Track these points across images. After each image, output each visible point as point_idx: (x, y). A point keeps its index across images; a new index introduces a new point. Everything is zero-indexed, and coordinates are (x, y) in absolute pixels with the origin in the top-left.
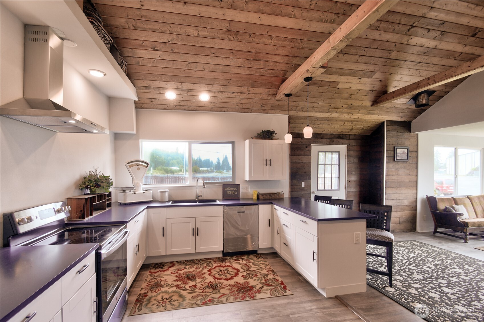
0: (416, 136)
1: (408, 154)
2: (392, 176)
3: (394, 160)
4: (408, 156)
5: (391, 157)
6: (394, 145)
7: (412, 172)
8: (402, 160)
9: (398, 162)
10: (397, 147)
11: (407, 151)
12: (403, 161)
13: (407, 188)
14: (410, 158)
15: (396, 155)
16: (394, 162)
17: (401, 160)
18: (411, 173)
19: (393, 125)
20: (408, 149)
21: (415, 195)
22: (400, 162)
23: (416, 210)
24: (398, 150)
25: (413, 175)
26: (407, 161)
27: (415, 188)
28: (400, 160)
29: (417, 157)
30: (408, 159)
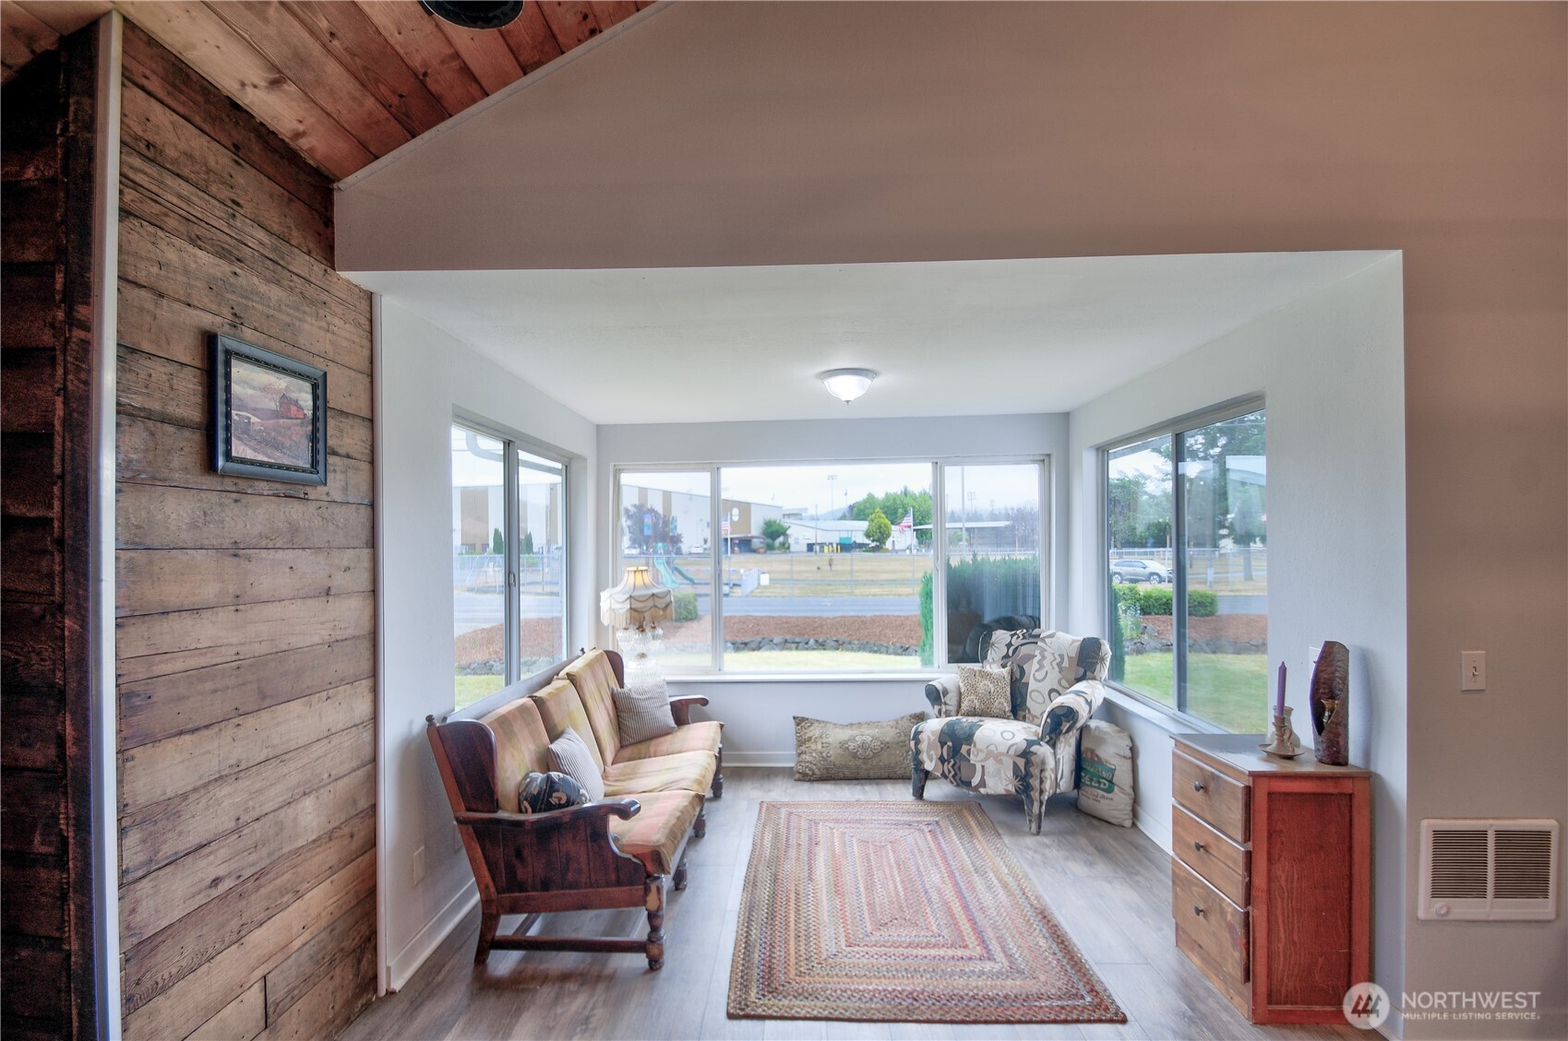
0: (364, 305)
1: (315, 430)
2: (187, 621)
3: (210, 466)
4: (321, 446)
5: (180, 424)
6: (207, 320)
7: (347, 569)
8: (280, 467)
9: (243, 484)
10: (232, 344)
11: (309, 397)
12: (289, 484)
13: (315, 698)
14: (331, 459)
15: (228, 415)
16: (209, 481)
17: (271, 466)
18: (340, 580)
19: (198, 120)
20: (315, 387)
21: (367, 736)
22: (262, 486)
23: (372, 843)
24: (239, 370)
25: (349, 594)
26: (314, 484)
27: (366, 684)
28: (262, 464)
29: (372, 461)
30: (321, 468)
